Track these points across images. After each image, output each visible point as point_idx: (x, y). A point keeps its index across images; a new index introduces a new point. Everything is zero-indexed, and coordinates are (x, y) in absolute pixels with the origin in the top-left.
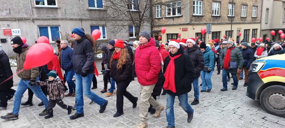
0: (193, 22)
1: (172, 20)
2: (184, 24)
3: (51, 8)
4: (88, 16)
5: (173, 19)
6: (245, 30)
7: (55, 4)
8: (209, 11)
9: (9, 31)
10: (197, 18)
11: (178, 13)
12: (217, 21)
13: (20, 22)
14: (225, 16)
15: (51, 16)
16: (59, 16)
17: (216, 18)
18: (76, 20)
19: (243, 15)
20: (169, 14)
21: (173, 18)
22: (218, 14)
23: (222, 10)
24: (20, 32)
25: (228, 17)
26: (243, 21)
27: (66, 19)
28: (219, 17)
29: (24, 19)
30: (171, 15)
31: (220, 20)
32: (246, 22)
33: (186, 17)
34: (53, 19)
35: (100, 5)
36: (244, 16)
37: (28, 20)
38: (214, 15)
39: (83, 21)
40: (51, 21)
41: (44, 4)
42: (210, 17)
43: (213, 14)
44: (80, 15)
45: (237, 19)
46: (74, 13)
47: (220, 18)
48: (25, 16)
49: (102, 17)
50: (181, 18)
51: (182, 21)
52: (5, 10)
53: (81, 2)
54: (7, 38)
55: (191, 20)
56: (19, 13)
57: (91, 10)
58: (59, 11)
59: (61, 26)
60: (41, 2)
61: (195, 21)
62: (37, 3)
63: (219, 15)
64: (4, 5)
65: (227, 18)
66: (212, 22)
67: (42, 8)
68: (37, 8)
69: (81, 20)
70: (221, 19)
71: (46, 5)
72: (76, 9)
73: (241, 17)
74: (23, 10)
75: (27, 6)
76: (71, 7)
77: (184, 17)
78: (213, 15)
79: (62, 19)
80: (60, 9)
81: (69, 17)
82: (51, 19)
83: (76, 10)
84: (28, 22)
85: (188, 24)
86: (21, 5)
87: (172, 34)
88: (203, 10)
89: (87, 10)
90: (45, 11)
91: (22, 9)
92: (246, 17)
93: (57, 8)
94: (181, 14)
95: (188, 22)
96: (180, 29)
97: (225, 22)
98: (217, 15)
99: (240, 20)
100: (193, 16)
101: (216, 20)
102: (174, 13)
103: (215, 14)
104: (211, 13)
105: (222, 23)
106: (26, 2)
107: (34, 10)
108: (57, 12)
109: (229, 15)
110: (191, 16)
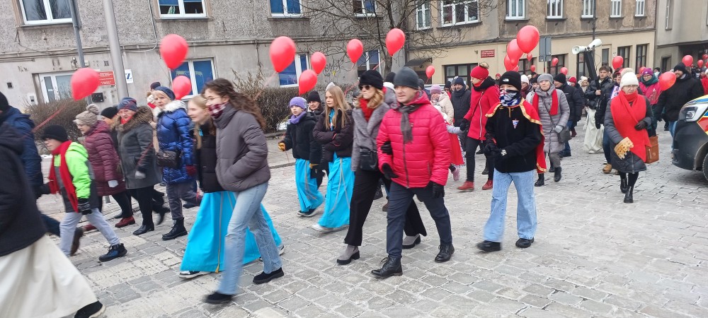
0: (505, 36)
1: (455, 33)
2: (485, 42)
3: (195, 20)
4: (271, 34)
5: (459, 31)
6: (619, 48)
7: (200, 11)
8: (540, 8)
9: (109, 75)
10: (514, 25)
11: (470, 16)
12: (558, 31)
13: (130, 54)
14: (574, 17)
15: (195, 38)
16: (212, 37)
17: (556, 25)
18: (247, 43)
19: (615, 14)
20: (448, 19)
21: (458, 28)
22: (559, 14)
23: (568, 5)
24: (131, 76)
25: (582, 20)
26: (614, 28)
27: (226, 44)
28: (562, 20)
29: (138, 47)
30: (454, 22)
31: (565, 28)
32: (622, 29)
33: (491, 25)
34: (200, 45)
35: (294, 7)
36: (617, 16)
37: (149, 48)
38: (550, 17)
39: (261, 45)
40: (194, 48)
41: (177, 11)
42: (543, 22)
43: (548, 14)
44: (254, 32)
45: (602, 25)
46: (242, 29)
47: (565, 22)
48: (141, 41)
49: (300, 34)
50: (477, 27)
51: (481, 33)
52: (98, 30)
53: (255, 3)
54: (105, 92)
55: (502, 32)
56: (127, 35)
57: (276, 20)
58: (210, 26)
59: (217, 59)
60: (171, 8)
61: (510, 33)
62: (164, 10)
63: (561, 17)
64: (97, 20)
65: (578, 23)
66: (546, 34)
67: (174, 20)
68: (164, 21)
69: (257, 43)
70: (567, 24)
71: (183, 14)
72: (246, 19)
73: (610, 19)
74: (136, 27)
75: (143, 18)
76: (234, 16)
77: (484, 24)
78: (548, 17)
79: (218, 44)
80: (213, 20)
81: (231, 39)
82: (194, 45)
83: (244, 21)
84: (147, 53)
85: (494, 41)
86: (131, 15)
87: (457, 66)
88: (527, 6)
89: (268, 19)
90: (181, 27)
91: (133, 25)
92: (622, 18)
93: (205, 20)
94: (476, 19)
95: (496, 35)
96: (477, 52)
97: (576, 32)
98: (556, 17)
99: (607, 25)
100: (506, 22)
101: (556, 28)
102: (460, 18)
103: (554, 14)
104: (543, 12)
105: (569, 34)
106: (142, 10)
107: (159, 25)
108: (206, 28)
109: (584, 16)
110: (502, 23)
